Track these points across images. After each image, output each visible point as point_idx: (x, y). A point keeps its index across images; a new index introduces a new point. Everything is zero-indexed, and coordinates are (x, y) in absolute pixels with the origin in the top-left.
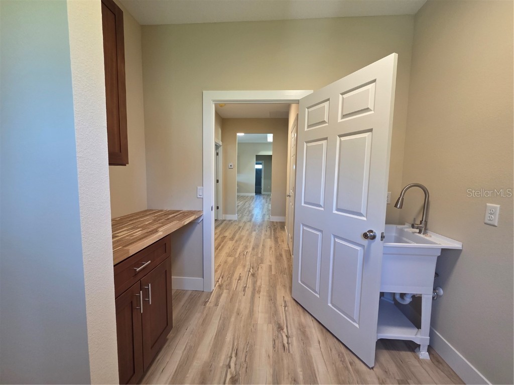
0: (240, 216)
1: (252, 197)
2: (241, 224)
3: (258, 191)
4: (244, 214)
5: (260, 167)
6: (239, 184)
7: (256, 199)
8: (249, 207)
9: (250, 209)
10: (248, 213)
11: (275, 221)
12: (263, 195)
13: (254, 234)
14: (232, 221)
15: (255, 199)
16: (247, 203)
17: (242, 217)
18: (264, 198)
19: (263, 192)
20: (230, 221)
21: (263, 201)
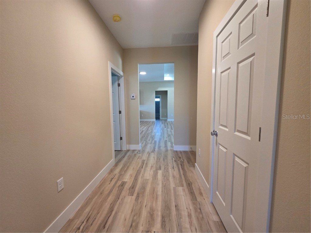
0: (144, 144)
1: (153, 122)
2: (145, 157)
3: (158, 118)
4: (148, 140)
5: (158, 100)
6: (141, 113)
7: (157, 124)
8: (152, 132)
9: (153, 134)
10: (151, 139)
11: (178, 150)
12: (161, 120)
13: (160, 172)
14: (136, 152)
15: (155, 124)
16: (150, 128)
17: (146, 145)
18: (162, 122)
19: (161, 118)
20: (134, 151)
21: (163, 126)
